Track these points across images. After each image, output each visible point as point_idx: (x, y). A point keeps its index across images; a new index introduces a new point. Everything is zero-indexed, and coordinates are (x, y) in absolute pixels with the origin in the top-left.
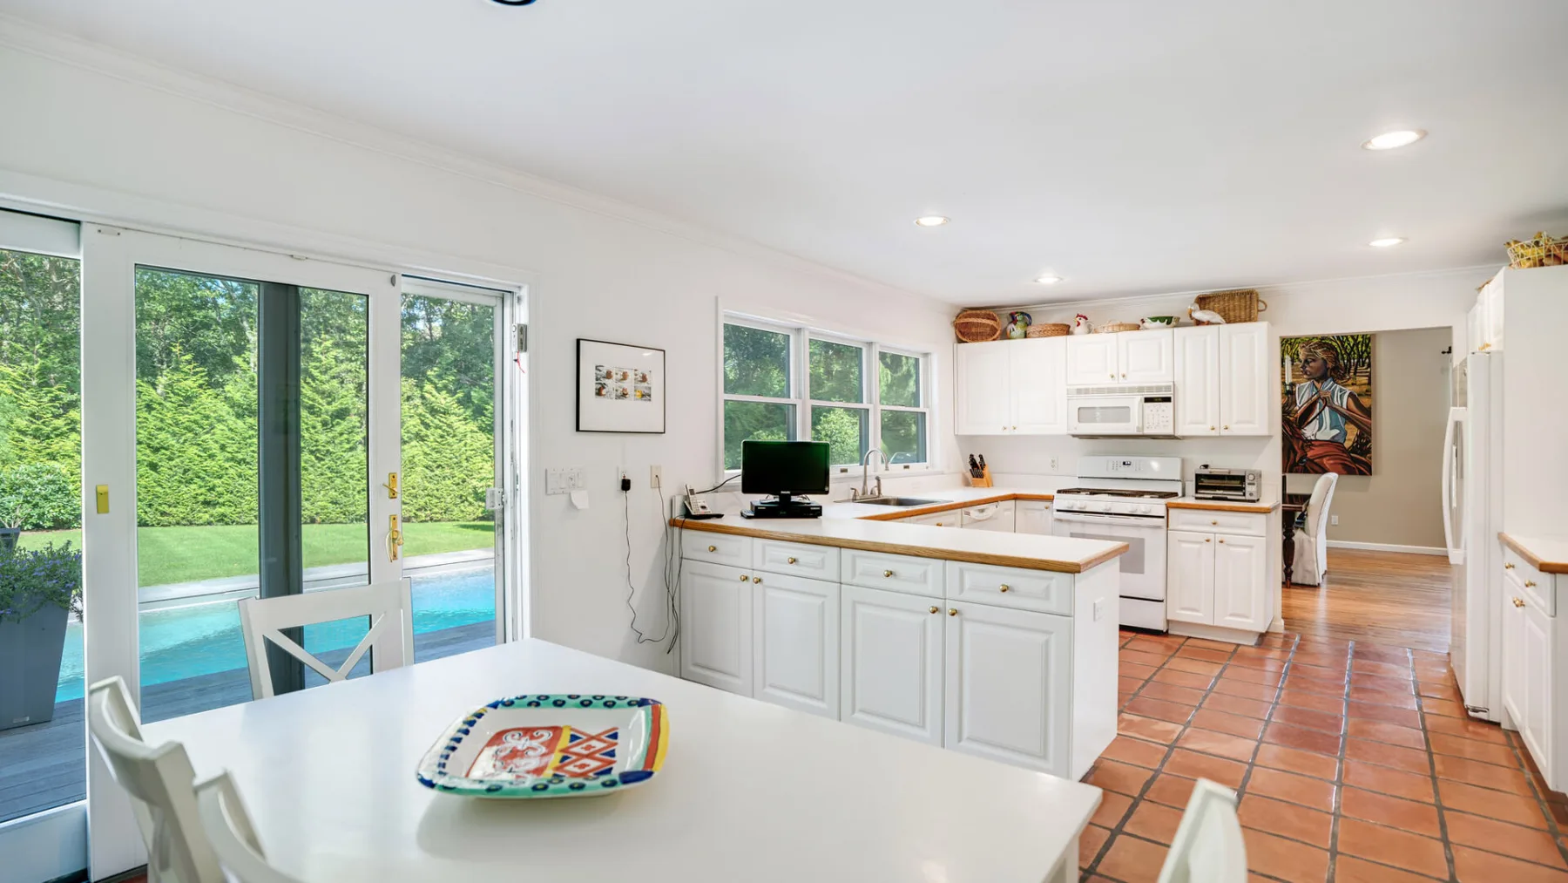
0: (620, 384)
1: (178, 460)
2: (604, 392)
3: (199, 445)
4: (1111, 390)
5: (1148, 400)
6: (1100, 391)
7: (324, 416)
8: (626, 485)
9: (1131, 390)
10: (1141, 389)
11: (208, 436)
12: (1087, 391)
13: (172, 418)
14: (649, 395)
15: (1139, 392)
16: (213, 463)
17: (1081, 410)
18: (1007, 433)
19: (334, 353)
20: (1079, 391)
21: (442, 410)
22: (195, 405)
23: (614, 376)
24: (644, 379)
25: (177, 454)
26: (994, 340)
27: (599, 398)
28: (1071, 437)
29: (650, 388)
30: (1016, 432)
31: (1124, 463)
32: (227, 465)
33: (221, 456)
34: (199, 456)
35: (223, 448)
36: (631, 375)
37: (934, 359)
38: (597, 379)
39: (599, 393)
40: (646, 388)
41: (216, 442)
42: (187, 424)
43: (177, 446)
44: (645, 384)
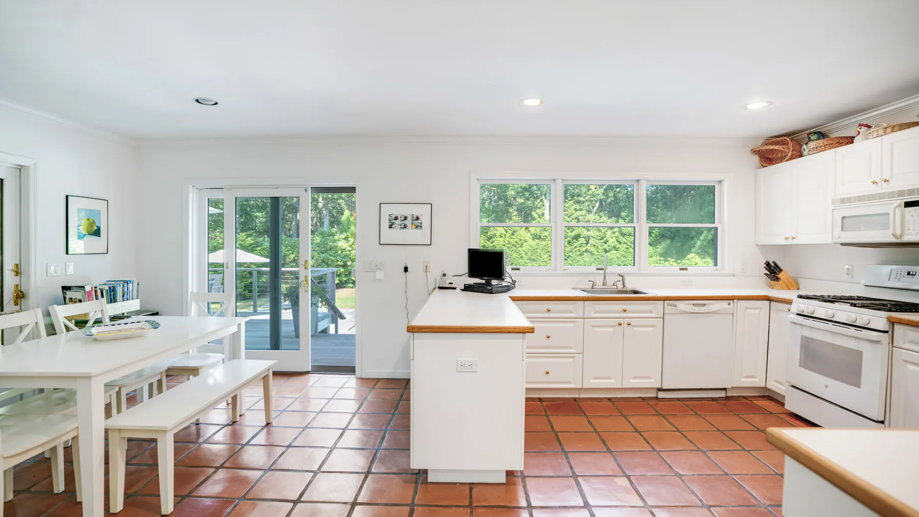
0: (403, 222)
1: (509, 259)
2: (393, 226)
3: (517, 252)
4: (872, 197)
5: (908, 204)
6: (861, 199)
7: (569, 239)
8: (406, 269)
9: (891, 195)
10: (901, 193)
11: (521, 248)
12: (849, 200)
13: (508, 241)
14: (421, 227)
15: (899, 196)
16: (522, 260)
17: (845, 220)
18: (790, 242)
19: (574, 207)
20: (843, 201)
21: (628, 234)
22: (517, 234)
23: (399, 219)
24: (418, 218)
25: (509, 256)
26: (787, 161)
27: (391, 229)
28: (840, 245)
29: (421, 223)
30: (795, 242)
31: (909, 273)
32: (527, 261)
33: (525, 257)
34: (517, 257)
35: (526, 253)
36: (410, 218)
37: (726, 184)
38: (389, 221)
39: (390, 227)
40: (419, 223)
41: (524, 251)
42: (513, 243)
43: (510, 252)
44: (418, 221)
